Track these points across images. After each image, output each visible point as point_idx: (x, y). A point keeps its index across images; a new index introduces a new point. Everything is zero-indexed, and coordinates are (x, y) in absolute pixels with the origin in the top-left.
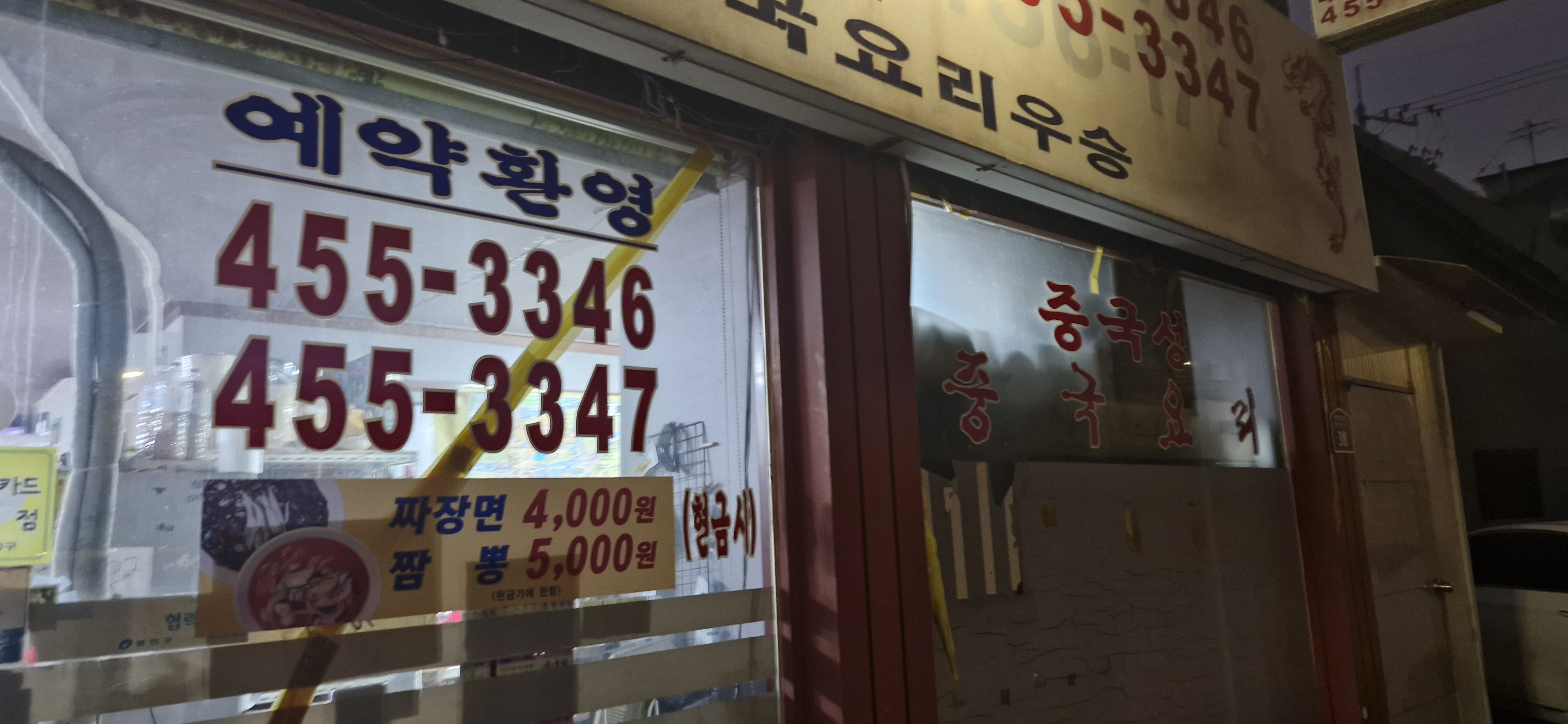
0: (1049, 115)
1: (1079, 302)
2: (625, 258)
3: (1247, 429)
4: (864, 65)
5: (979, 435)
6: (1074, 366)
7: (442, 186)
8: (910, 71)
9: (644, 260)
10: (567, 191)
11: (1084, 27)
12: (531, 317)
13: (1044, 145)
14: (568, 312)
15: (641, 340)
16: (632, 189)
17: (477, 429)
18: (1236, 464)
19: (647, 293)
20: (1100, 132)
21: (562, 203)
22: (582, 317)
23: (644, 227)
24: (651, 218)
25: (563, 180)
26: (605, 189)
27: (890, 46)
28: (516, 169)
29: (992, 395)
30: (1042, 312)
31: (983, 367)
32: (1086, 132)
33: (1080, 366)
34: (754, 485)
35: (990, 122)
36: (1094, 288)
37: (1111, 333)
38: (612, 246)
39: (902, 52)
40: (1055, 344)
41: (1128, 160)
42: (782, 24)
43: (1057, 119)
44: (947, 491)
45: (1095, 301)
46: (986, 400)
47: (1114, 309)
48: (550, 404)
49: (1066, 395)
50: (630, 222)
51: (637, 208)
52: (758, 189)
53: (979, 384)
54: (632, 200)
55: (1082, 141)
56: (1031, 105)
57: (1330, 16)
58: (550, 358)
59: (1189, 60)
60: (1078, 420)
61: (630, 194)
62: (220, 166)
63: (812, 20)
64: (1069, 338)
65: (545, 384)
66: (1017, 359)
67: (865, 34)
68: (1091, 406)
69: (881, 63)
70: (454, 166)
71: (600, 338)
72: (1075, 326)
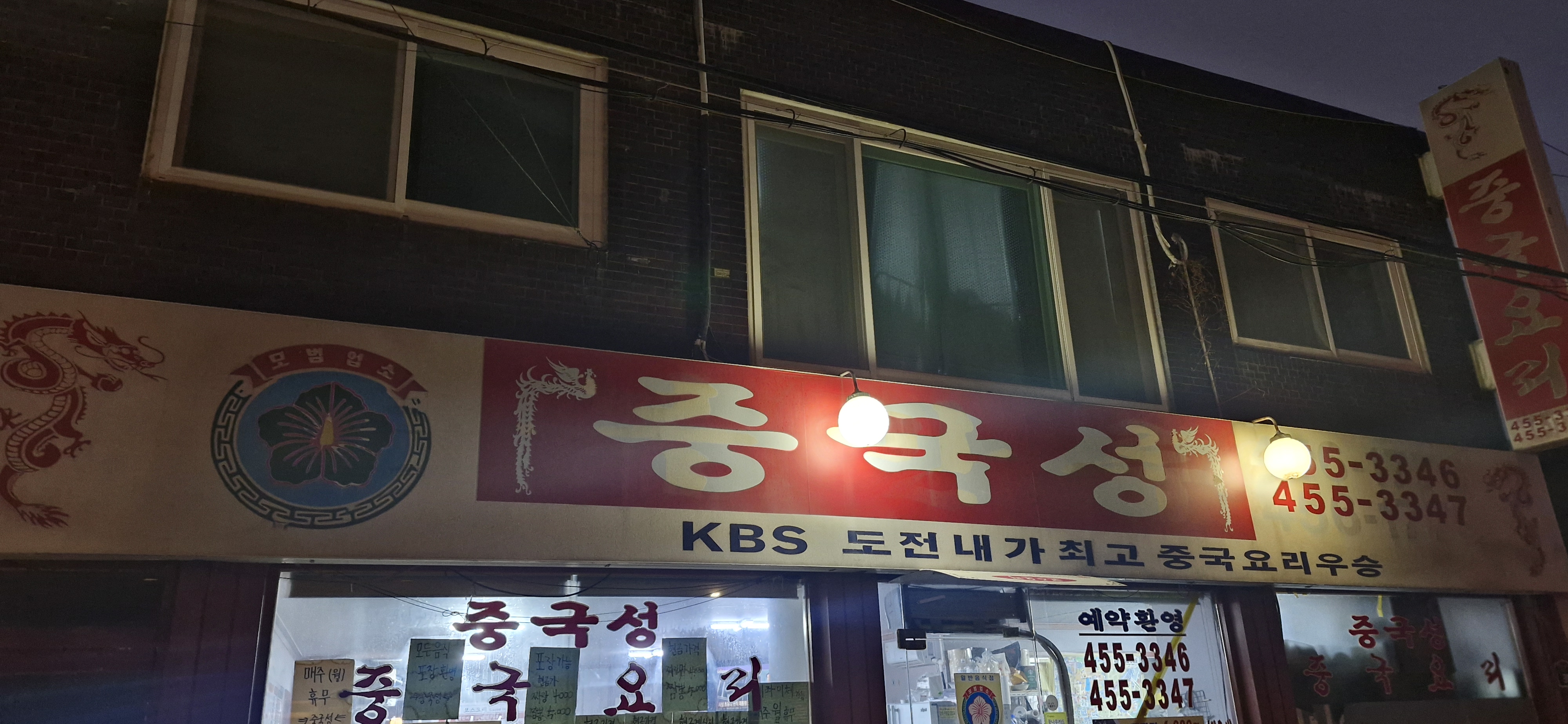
0: (1335, 559)
1: (1371, 623)
2: (1176, 641)
3: (1496, 676)
4: (1253, 567)
5: (1324, 693)
6: (1372, 655)
7: (1126, 629)
8: (1271, 563)
9: (1183, 640)
10: (1157, 621)
11: (1350, 512)
12: (1154, 665)
13: (1334, 573)
14: (1163, 661)
15: (1186, 668)
16: (1175, 615)
17: (1146, 702)
18: (1490, 696)
19: (1185, 652)
20: (1363, 558)
21: (1157, 626)
22: (1168, 664)
23: (1181, 628)
24: (1182, 624)
25: (1155, 618)
26: (1167, 618)
27: (1262, 556)
28: (1143, 618)
29: (1329, 674)
30: (1351, 632)
31: (1322, 662)
32: (1354, 561)
33: (1376, 655)
34: (1230, 718)
35: (1308, 571)
36: (1380, 614)
37: (1392, 636)
38: (1172, 637)
39: (1267, 556)
40: (1360, 645)
41: (1380, 566)
42: (1223, 564)
43: (1340, 559)
44: (1311, 718)
45: (1381, 621)
46: (1326, 677)
47: (1393, 623)
48: (1164, 693)
49: (1368, 670)
50: (1176, 627)
51: (1178, 622)
52: (1216, 605)
53: (1322, 670)
54: (1176, 620)
55: (1353, 565)
56: (1325, 558)
57: (1518, 438)
58: (1161, 678)
59: (1414, 504)
60: (1377, 681)
61: (1175, 618)
62: (1081, 635)
63: (1233, 558)
64: (1367, 642)
65: (1161, 686)
66: (1340, 657)
67: (1252, 555)
68: (1384, 673)
69: (1259, 564)
70: (1128, 621)
71: (1174, 670)
72: (1370, 635)
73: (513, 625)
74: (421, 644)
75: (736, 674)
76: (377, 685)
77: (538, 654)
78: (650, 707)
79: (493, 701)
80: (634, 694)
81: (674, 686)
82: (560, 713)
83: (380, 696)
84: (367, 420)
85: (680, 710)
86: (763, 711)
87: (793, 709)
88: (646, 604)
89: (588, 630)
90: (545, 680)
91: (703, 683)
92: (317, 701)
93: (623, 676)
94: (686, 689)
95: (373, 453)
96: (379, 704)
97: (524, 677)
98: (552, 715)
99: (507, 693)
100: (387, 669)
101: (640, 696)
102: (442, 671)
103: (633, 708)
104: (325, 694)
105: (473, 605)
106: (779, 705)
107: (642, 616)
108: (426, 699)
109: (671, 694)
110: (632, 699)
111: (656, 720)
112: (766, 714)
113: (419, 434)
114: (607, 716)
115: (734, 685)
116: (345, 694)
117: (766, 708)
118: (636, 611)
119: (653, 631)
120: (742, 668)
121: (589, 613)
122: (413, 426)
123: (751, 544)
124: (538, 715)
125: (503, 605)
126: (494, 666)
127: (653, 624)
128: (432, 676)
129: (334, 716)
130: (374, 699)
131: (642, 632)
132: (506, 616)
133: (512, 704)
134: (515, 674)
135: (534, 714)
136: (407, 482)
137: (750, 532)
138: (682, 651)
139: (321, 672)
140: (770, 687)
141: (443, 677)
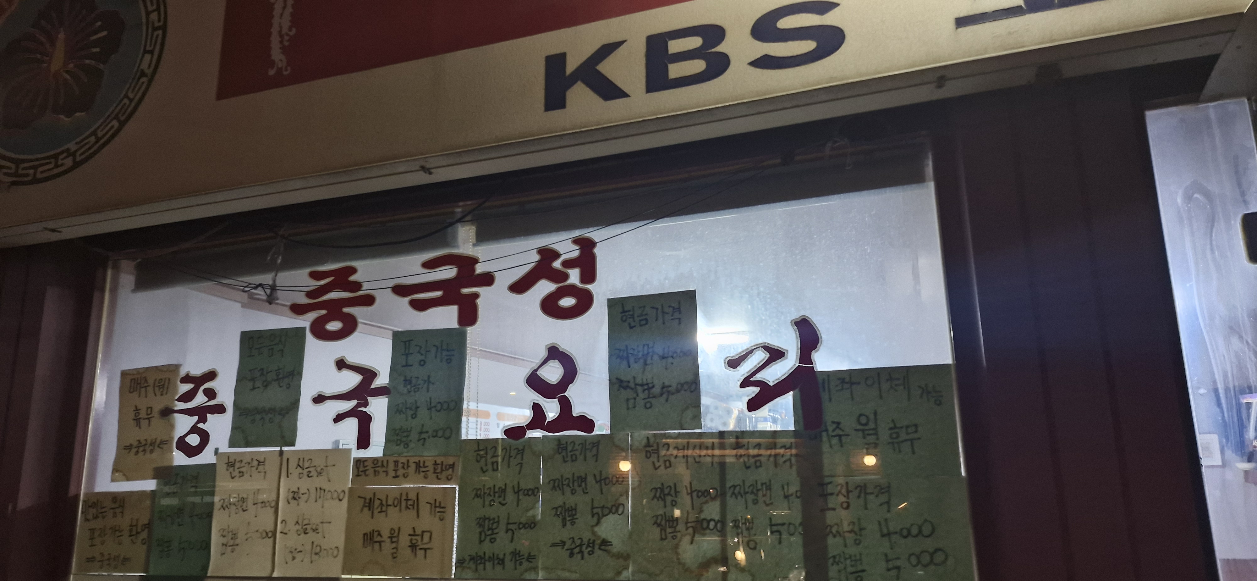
73: (369, 300)
74: (252, 338)
75: (760, 356)
76: (200, 399)
77: (405, 342)
78: (586, 424)
79: (339, 418)
80: (556, 400)
81: (632, 385)
82: (436, 436)
83: (202, 413)
84: (99, 23)
85: (645, 428)
86: (830, 429)
87: (916, 426)
88: (576, 241)
89: (476, 296)
90: (414, 381)
91: (690, 377)
92: (142, 421)
93: (537, 370)
94: (657, 390)
95: (101, 66)
96: (201, 425)
97: (382, 380)
98: (424, 439)
99: (358, 405)
100: (211, 375)
101: (566, 405)
102: (278, 376)
103: (554, 426)
104: (149, 412)
105: (315, 275)
106: (872, 417)
107: (568, 264)
108: (258, 417)
109: (628, 400)
110: (552, 409)
111: (601, 447)
112: (840, 436)
113: (153, 23)
114: (511, 441)
115: (759, 377)
116: (168, 412)
117: (838, 423)
118: (557, 255)
119: (589, 287)
120: (776, 343)
121: (480, 269)
122: (148, 14)
123: (698, 66)
124: (404, 439)
125: (353, 270)
126: (341, 364)
127: (589, 275)
128: (265, 384)
129: (158, 442)
130: (196, 418)
131: (571, 291)
132: (357, 286)
133: (365, 422)
134: (368, 374)
135: (399, 438)
136: (135, 96)
137: (695, 42)
138: (646, 320)
139: (146, 385)
140: (847, 380)
141: (279, 383)
